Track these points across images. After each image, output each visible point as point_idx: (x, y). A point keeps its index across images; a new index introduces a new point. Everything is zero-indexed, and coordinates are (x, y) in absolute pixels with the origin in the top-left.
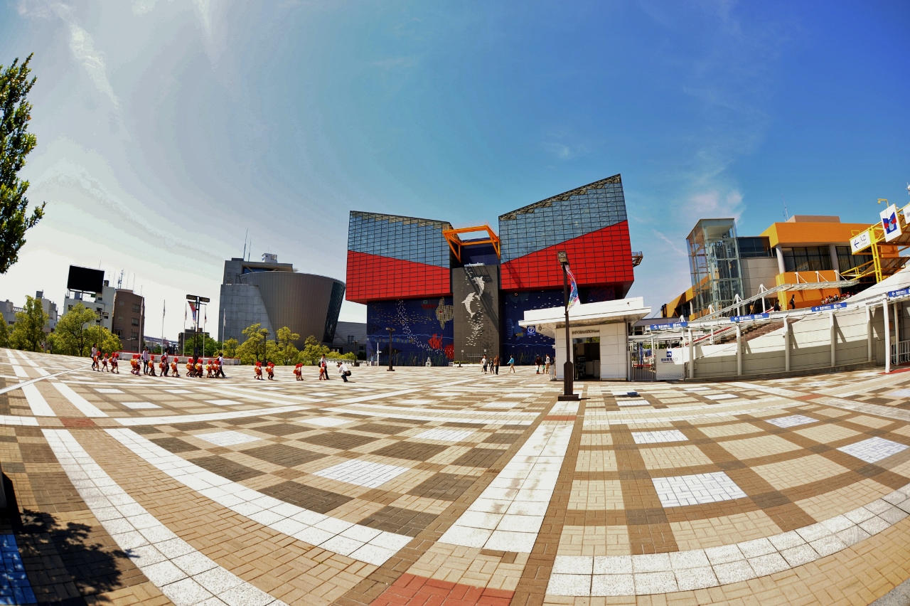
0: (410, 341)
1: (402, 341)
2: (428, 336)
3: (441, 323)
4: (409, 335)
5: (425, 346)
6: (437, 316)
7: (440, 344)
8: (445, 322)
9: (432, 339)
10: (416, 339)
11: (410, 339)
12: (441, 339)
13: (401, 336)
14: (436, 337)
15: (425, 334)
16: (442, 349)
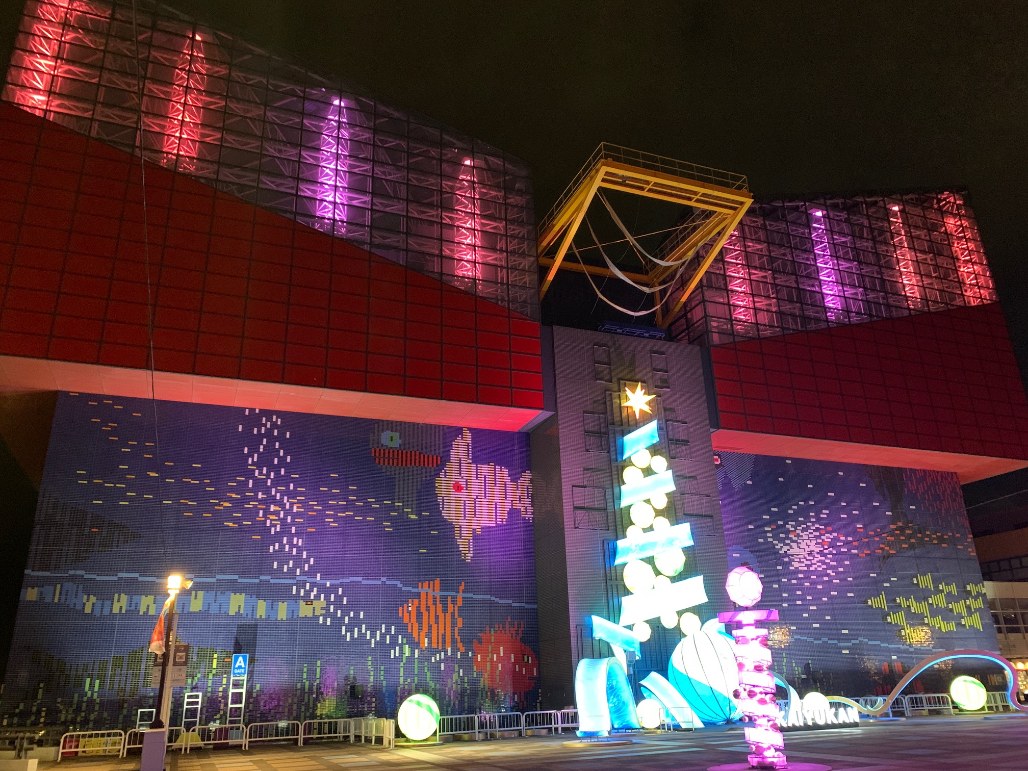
0: (305, 611)
2: (400, 585)
3: (461, 533)
4: (304, 578)
5: (383, 636)
6: (443, 505)
7: (454, 624)
8: (474, 530)
9: (420, 603)
10: (339, 598)
11: (309, 602)
12: (460, 603)
13: (257, 581)
14: (438, 593)
15: (384, 579)
16: (463, 649)
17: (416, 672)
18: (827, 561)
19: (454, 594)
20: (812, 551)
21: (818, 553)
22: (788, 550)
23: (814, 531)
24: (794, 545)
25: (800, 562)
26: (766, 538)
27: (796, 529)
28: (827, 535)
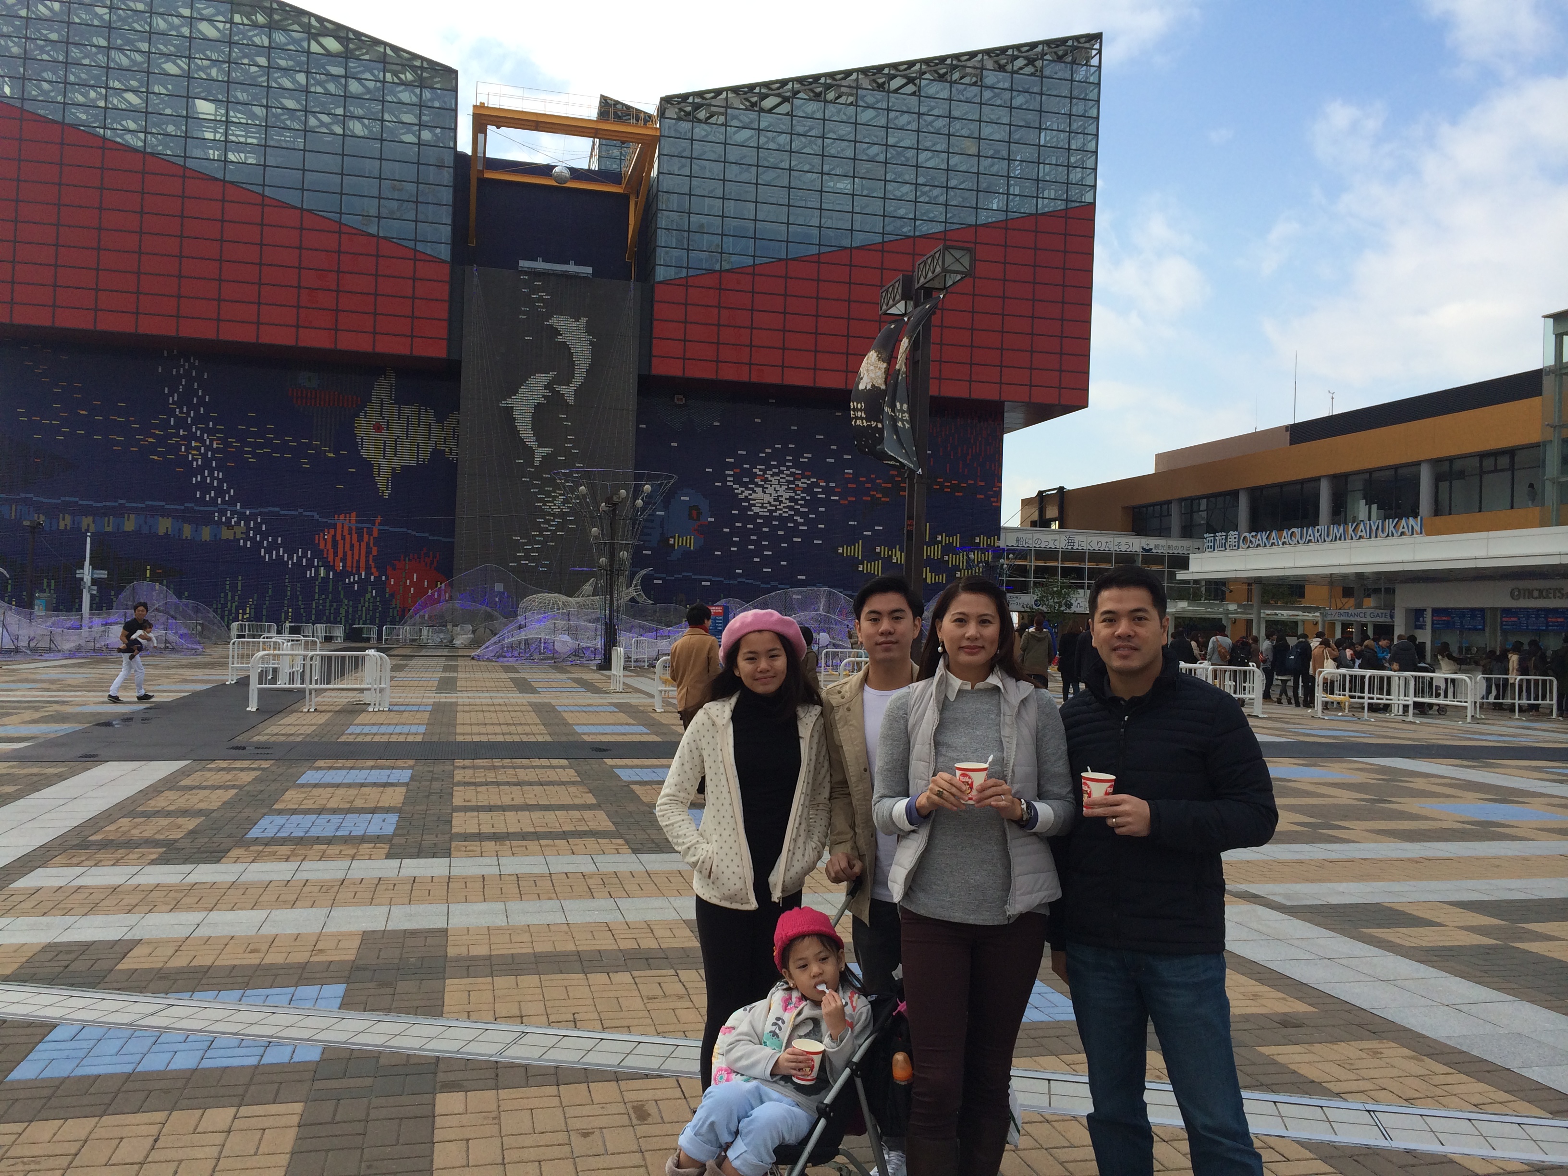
0: (226, 534)
1: (187, 531)
2: (317, 517)
3: (379, 472)
4: (226, 507)
5: (300, 559)
6: (362, 444)
7: (368, 553)
8: (394, 469)
9: (335, 532)
10: (258, 526)
11: (229, 526)
12: (375, 534)
13: (183, 507)
14: (354, 525)
15: (301, 510)
16: (377, 574)
17: (330, 590)
18: (796, 507)
19: (370, 526)
20: (779, 496)
21: (786, 499)
22: (750, 494)
23: (788, 475)
24: (757, 489)
25: (762, 507)
26: (724, 481)
27: (765, 473)
28: (803, 480)
